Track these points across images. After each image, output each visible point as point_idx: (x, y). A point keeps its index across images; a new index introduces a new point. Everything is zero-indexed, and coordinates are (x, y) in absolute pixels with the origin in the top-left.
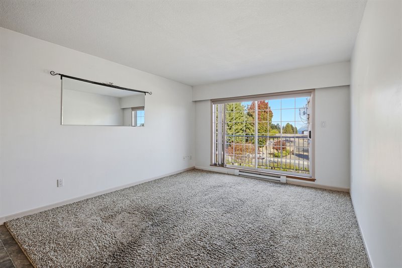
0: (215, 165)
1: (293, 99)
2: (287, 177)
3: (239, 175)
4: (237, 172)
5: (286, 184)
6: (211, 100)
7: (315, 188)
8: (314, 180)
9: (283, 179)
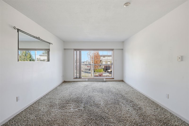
0: (76, 78)
1: (107, 52)
2: (106, 79)
3: (88, 81)
4: (87, 80)
5: (106, 81)
6: (74, 49)
7: (115, 81)
8: (113, 79)
9: (105, 80)
